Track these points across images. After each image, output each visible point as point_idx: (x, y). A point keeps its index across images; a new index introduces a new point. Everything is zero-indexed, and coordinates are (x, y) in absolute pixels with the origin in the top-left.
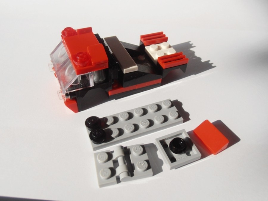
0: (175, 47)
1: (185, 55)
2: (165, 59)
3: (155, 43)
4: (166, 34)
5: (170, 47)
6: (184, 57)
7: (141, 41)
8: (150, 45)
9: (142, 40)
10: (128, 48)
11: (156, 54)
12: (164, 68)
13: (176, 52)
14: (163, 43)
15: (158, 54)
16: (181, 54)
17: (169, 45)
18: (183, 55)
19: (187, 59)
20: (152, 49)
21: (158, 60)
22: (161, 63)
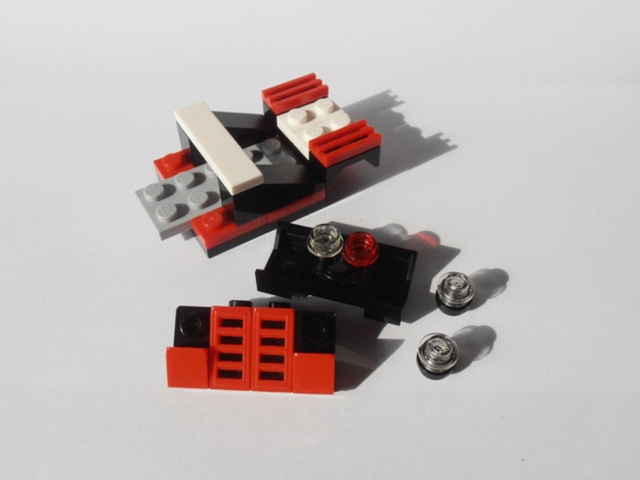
0: (349, 111)
1: (373, 127)
2: (325, 142)
3: (298, 104)
4: (322, 79)
5: (335, 108)
6: (371, 131)
7: (264, 103)
8: (288, 111)
9: (268, 101)
10: (238, 126)
11: (304, 131)
12: (326, 166)
13: (352, 121)
14: (318, 102)
15: (309, 133)
16: (363, 124)
17: (331, 105)
18: (369, 125)
19: (379, 136)
20: (293, 120)
21: (310, 147)
22: (316, 154)
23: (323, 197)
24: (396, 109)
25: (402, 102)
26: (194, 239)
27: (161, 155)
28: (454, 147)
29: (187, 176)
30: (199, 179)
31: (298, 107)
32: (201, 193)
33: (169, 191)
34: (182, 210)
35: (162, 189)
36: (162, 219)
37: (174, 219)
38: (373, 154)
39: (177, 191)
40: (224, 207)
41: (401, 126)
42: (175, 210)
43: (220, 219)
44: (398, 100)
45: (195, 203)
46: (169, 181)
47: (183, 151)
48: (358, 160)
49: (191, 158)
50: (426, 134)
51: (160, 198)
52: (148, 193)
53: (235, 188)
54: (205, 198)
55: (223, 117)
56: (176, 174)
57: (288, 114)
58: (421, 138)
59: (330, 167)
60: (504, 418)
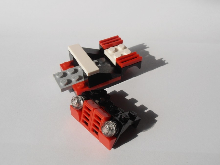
0: (130, 49)
1: (139, 54)
2: (121, 59)
3: (112, 46)
4: (121, 38)
5: (125, 48)
6: (138, 56)
7: (100, 45)
8: (108, 48)
9: (101, 45)
10: (90, 53)
11: (114, 55)
12: (122, 67)
13: (131, 52)
14: (119, 45)
15: (116, 56)
16: (135, 53)
17: (124, 46)
18: (137, 54)
19: (141, 58)
20: (110, 51)
21: (116, 61)
22: (119, 63)
23: (120, 79)
24: (146, 50)
25: (148, 47)
26: (73, 93)
27: (63, 62)
28: (167, 63)
29: (72, 69)
30: (76, 71)
31: (112, 47)
32: (76, 76)
33: (65, 75)
34: (69, 82)
35: (62, 74)
36: (62, 84)
37: (66, 84)
38: (139, 64)
39: (68, 75)
40: (84, 81)
41: (149, 55)
42: (67, 81)
43: (83, 85)
44: (147, 46)
45: (74, 79)
46: (65, 71)
47: (71, 61)
48: (133, 66)
49: (73, 63)
50: (157, 58)
51: (62, 77)
52: (57, 75)
53: (89, 74)
54: (78, 78)
55: (85, 49)
56: (67, 69)
57: (109, 49)
58: (155, 60)
59: (123, 68)
60: (188, 162)
